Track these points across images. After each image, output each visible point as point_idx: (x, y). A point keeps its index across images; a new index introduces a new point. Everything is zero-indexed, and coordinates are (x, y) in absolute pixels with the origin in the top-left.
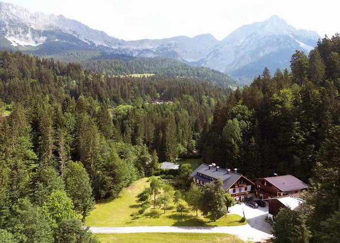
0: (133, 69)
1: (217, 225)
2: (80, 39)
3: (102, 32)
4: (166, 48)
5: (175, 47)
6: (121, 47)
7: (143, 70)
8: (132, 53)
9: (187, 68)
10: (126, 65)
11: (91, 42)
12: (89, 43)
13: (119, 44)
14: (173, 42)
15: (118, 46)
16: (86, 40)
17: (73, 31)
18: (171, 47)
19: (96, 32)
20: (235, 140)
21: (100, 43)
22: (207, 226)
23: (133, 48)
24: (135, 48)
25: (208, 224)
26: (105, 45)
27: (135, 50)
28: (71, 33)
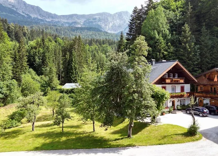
0: (61, 34)
1: (134, 143)
2: (18, 12)
3: (37, 7)
4: (92, 22)
5: (99, 21)
6: (54, 20)
7: (71, 35)
8: (62, 24)
9: (108, 35)
10: (55, 30)
11: (27, 15)
12: (26, 16)
13: (52, 17)
14: (97, 17)
15: (51, 19)
16: (24, 13)
17: (12, 5)
18: (96, 21)
19: (33, 7)
20: (159, 34)
21: (36, 16)
22: (111, 147)
23: (64, 21)
24: (66, 21)
25: (114, 143)
26: (39, 18)
27: (66, 23)
28: (9, 6)
